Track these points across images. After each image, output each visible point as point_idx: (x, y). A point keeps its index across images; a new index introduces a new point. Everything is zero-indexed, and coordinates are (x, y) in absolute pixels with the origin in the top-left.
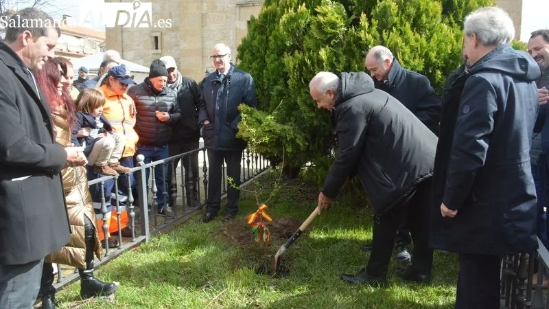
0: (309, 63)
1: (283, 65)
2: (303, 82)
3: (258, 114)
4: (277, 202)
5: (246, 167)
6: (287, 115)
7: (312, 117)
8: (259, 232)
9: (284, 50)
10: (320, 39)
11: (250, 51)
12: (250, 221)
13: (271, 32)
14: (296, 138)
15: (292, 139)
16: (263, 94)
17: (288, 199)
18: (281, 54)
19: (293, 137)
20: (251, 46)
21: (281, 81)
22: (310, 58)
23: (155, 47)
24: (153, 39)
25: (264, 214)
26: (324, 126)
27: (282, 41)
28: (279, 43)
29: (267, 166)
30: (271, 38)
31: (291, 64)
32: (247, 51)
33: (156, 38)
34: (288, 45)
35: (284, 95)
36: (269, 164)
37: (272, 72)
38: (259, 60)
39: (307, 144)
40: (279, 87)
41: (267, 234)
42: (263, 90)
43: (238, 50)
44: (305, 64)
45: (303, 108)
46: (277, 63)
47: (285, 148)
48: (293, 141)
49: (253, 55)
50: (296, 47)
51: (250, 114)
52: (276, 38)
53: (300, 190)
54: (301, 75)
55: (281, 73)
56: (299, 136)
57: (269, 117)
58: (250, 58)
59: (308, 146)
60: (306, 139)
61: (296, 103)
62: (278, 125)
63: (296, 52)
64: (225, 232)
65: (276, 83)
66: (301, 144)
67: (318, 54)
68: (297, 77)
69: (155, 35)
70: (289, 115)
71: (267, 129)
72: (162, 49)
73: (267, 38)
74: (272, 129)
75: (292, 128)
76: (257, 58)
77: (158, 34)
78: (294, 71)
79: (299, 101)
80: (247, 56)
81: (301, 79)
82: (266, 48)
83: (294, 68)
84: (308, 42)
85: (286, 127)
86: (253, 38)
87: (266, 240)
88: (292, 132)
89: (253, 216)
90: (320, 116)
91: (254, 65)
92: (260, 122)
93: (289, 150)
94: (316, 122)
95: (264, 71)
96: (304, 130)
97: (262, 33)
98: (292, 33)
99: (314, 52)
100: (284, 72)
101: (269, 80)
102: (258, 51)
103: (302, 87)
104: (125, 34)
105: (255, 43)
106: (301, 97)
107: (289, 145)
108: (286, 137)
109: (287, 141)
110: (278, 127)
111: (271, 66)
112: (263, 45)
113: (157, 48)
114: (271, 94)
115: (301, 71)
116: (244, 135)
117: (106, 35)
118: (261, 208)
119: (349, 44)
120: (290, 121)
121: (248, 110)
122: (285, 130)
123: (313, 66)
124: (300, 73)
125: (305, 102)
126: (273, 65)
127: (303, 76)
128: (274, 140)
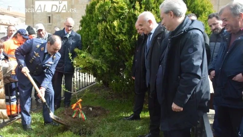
0: (109, 27)
2: (106, 37)
4: (96, 99)
5: (84, 80)
7: (110, 56)
8: (77, 113)
9: (98, 22)
10: (115, 16)
12: (73, 108)
19: (101, 65)
20: (86, 20)
21: (97, 37)
23: (49, 22)
24: (48, 18)
25: (79, 104)
26: (117, 60)
27: (98, 17)
31: (100, 28)
32: (84, 22)
33: (50, 17)
34: (100, 19)
35: (98, 44)
37: (93, 33)
39: (108, 69)
40: (96, 40)
42: (90, 42)
43: (80, 22)
44: (107, 28)
46: (96, 28)
48: (101, 68)
50: (104, 20)
53: (109, 93)
54: (105, 34)
56: (104, 65)
58: (85, 26)
59: (110, 70)
60: (109, 67)
62: (94, 60)
63: (103, 22)
65: (95, 38)
66: (105, 69)
67: (113, 23)
68: (103, 35)
69: (49, 15)
71: (87, 61)
72: (52, 23)
73: (93, 16)
74: (90, 62)
75: (100, 61)
76: (88, 26)
77: (50, 15)
78: (101, 32)
81: (105, 36)
82: (92, 21)
83: (102, 30)
84: (109, 17)
85: (97, 60)
86: (87, 16)
88: (100, 63)
89: (75, 105)
90: (115, 55)
91: (87, 30)
92: (85, 58)
93: (99, 72)
94: (112, 58)
95: (90, 32)
96: (107, 62)
97: (91, 13)
98: (102, 13)
99: (111, 22)
100: (98, 33)
101: (92, 37)
102: (89, 22)
103: (106, 40)
104: (35, 15)
105: (88, 18)
106: (105, 45)
107: (99, 69)
108: (97, 66)
109: (98, 68)
110: (93, 61)
111: (93, 30)
112: (91, 19)
113: (50, 22)
114: (92, 44)
115: (105, 32)
117: (26, 16)
118: (79, 101)
119: (130, 18)
120: (100, 57)
122: (97, 62)
123: (111, 29)
124: (105, 33)
125: (107, 48)
126: (94, 29)
127: (106, 34)
128: (91, 67)
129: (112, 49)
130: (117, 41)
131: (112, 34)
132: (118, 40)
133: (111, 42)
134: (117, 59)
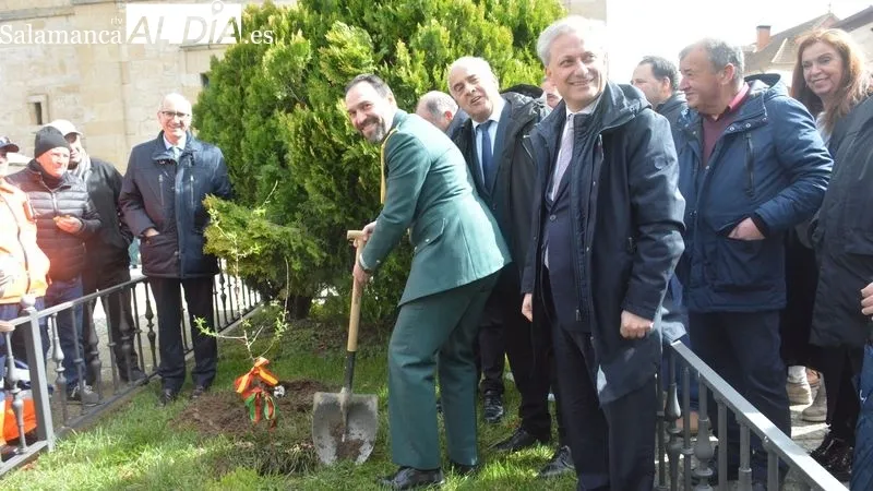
0: (320, 123)
1: (274, 131)
2: (313, 154)
3: (239, 211)
6: (287, 211)
7: (331, 211)
8: (257, 405)
9: (273, 108)
10: (337, 84)
11: (214, 113)
12: (241, 389)
13: (247, 80)
14: (306, 246)
15: (299, 248)
16: (242, 183)
17: (296, 351)
18: (267, 114)
19: (301, 244)
20: (216, 104)
21: (273, 157)
22: (321, 116)
23: (35, 121)
24: (32, 108)
25: (263, 374)
27: (268, 92)
28: (264, 96)
29: (256, 304)
30: (249, 89)
31: (291, 126)
32: (209, 113)
33: (38, 106)
34: (279, 97)
35: (280, 179)
36: (259, 299)
37: (257, 145)
38: (230, 127)
39: (325, 254)
40: (270, 167)
41: (271, 405)
42: (241, 175)
44: (314, 125)
45: (314, 196)
46: (262, 129)
47: (290, 264)
48: (302, 252)
49: (219, 119)
51: (226, 211)
52: (257, 88)
53: (315, 335)
54: (309, 143)
55: (271, 145)
56: (310, 243)
57: (258, 211)
58: (216, 124)
59: (328, 258)
60: (322, 247)
61: (301, 190)
62: (276, 227)
63: (298, 107)
64: (196, 416)
65: (263, 160)
66: (316, 256)
67: (335, 108)
68: (302, 145)
69: (36, 99)
70: (291, 210)
71: (257, 235)
73: (242, 90)
74: (265, 234)
75: (298, 231)
76: (227, 124)
77: (40, 99)
78: (296, 136)
79: (307, 186)
80: (210, 122)
81: (308, 149)
82: (242, 108)
83: (297, 132)
84: (316, 90)
85: (289, 229)
86: (218, 91)
87: (270, 416)
88: (299, 237)
89: (245, 379)
90: (343, 209)
91: (224, 135)
92: (243, 225)
93: (297, 266)
94: (337, 219)
95: (242, 143)
96: (317, 233)
97: (233, 83)
98: (284, 79)
99: (327, 105)
100: (276, 143)
101: (251, 156)
102: (229, 112)
103: (312, 162)
105: (223, 98)
106: (311, 178)
107: (295, 258)
108: (290, 246)
109: (292, 253)
110: (276, 231)
111: (253, 135)
112: (236, 102)
113: (40, 122)
114: (256, 181)
115: (308, 135)
116: (218, 247)
118: (257, 364)
120: (294, 219)
121: (221, 206)
122: (287, 233)
123: (327, 127)
124: (307, 140)
125: (317, 187)
126: (256, 133)
127: (311, 143)
128: (270, 252)
129: (334, 190)
130: (350, 162)
131: (331, 142)
132: (355, 160)
133: (329, 167)
134: (351, 219)
